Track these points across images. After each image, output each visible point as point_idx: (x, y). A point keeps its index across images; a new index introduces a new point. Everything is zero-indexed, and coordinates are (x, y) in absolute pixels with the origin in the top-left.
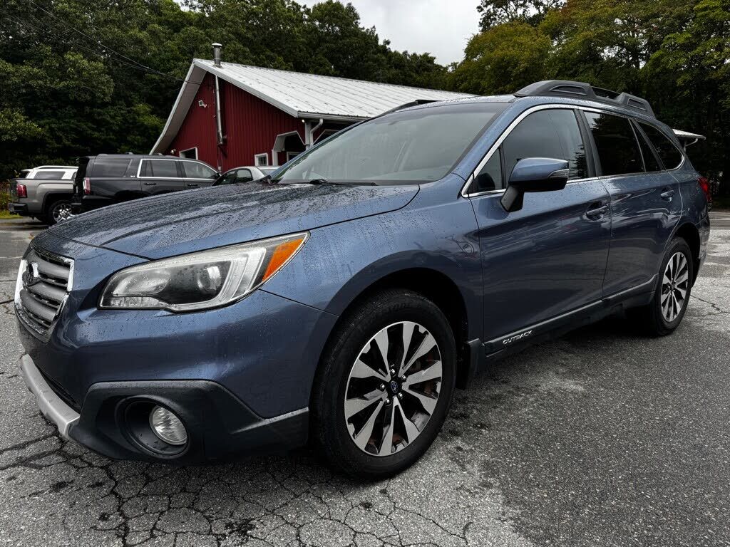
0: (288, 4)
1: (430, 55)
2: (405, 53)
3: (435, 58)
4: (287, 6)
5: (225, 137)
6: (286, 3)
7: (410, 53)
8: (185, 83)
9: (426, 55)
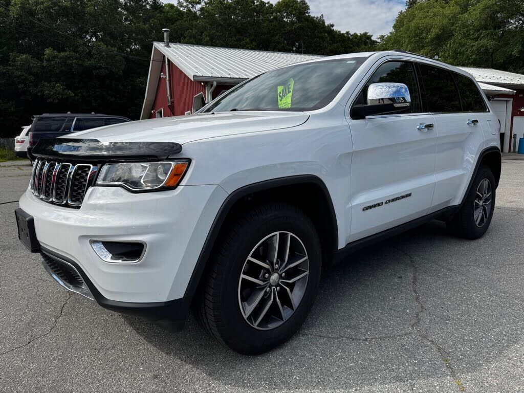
0: (257, 2)
1: (368, 34)
2: (348, 33)
3: (372, 36)
4: (256, 4)
5: (172, 100)
6: (255, 2)
7: (352, 33)
8: (151, 61)
9: (365, 34)
